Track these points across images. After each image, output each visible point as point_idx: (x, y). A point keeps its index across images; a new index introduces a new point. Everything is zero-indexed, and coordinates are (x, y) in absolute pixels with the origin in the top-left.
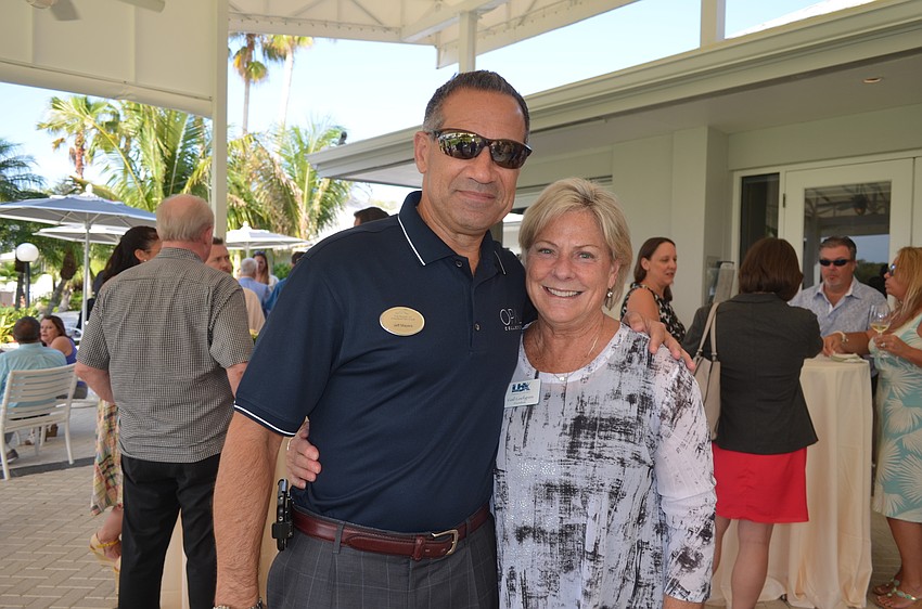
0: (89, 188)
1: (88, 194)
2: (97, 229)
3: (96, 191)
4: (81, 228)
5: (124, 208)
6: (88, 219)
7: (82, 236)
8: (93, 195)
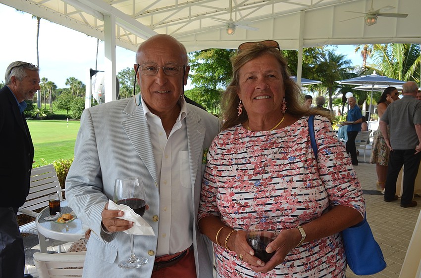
0: (374, 72)
1: (374, 74)
2: (376, 86)
3: (378, 73)
4: (370, 86)
5: (387, 79)
6: (373, 84)
7: (371, 89)
8: (375, 75)
